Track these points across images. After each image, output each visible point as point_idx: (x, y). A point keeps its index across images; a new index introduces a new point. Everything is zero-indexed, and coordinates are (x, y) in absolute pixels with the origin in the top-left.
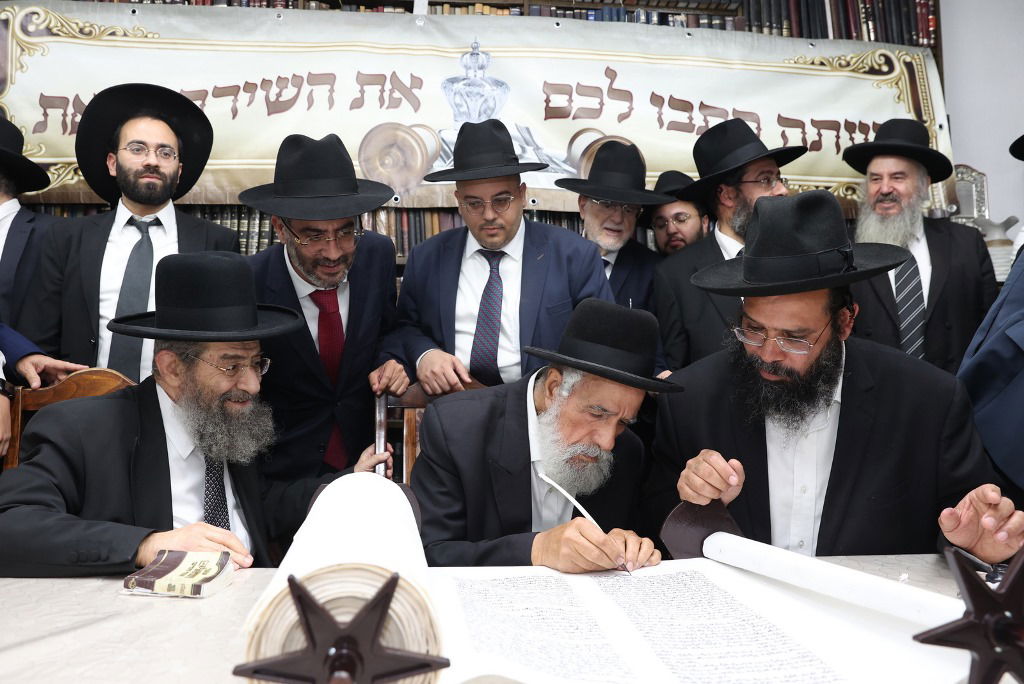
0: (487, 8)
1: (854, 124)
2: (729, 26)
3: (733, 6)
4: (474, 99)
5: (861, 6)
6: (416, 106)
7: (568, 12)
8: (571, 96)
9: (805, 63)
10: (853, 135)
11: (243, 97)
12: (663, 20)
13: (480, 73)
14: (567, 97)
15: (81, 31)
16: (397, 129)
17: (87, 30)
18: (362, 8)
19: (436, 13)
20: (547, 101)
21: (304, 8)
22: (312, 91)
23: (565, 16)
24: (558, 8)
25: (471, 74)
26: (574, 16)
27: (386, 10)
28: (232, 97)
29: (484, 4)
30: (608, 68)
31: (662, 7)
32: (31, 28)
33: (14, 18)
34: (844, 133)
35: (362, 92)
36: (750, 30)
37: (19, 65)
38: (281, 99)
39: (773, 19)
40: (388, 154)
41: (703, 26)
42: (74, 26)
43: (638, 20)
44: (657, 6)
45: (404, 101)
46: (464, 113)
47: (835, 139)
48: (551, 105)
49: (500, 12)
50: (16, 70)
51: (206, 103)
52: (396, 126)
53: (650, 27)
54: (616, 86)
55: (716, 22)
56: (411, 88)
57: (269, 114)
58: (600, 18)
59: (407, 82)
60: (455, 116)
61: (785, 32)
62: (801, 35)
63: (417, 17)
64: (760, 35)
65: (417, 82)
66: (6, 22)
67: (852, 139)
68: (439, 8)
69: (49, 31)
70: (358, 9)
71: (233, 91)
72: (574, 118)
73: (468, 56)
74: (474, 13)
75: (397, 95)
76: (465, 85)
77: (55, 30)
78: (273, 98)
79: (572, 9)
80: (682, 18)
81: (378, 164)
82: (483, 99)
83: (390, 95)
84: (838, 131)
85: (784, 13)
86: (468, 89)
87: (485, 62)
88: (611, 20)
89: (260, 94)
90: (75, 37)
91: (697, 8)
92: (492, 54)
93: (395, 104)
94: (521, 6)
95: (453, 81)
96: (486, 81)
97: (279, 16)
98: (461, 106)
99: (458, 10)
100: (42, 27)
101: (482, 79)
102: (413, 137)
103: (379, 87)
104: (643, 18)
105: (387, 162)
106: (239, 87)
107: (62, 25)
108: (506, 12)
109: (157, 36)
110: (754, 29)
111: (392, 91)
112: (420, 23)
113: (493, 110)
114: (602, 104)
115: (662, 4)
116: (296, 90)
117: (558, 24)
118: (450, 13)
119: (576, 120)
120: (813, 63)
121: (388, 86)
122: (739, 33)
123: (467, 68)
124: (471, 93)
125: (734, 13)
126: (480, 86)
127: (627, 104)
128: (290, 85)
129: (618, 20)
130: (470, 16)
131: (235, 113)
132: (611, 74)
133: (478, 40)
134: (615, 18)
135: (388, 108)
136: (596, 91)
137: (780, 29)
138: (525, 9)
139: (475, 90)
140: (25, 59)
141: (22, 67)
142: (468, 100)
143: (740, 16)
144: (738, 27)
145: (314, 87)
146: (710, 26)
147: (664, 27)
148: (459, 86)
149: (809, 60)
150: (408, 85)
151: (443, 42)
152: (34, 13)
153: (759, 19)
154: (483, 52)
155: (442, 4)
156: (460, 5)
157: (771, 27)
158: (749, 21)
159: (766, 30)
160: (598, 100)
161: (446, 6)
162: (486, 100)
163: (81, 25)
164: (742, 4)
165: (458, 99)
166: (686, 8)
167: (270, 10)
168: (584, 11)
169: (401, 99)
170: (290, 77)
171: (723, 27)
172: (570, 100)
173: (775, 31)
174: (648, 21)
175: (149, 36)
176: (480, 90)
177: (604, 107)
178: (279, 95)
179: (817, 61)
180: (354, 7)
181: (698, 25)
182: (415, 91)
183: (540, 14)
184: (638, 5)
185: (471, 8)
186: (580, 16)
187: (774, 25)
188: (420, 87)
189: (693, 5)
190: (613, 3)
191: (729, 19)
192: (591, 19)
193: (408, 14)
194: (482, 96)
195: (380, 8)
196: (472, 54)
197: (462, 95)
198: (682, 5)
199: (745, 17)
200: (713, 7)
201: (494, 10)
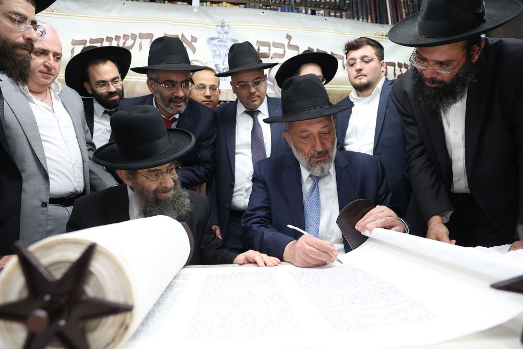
0: (228, 4)
1: (401, 64)
2: (344, 17)
3: (345, 8)
4: (222, 48)
5: (403, 10)
6: (194, 51)
7: (268, 7)
8: (270, 47)
9: (379, 35)
10: (402, 69)
12: (313, 13)
13: (225, 36)
14: (268, 48)
18: (166, 2)
19: (203, 5)
20: (259, 49)
22: (141, 42)
23: (266, 9)
24: (263, 5)
25: (221, 36)
26: (271, 9)
27: (178, 3)
29: (227, 2)
30: (287, 35)
31: (312, 7)
34: (397, 68)
36: (354, 19)
39: (364, 15)
41: (332, 16)
43: (302, 12)
44: (310, 7)
46: (218, 55)
47: (393, 71)
49: (235, 6)
53: (307, 15)
54: (291, 43)
55: (338, 14)
56: (192, 42)
58: (283, 10)
59: (190, 39)
60: (213, 56)
61: (369, 21)
62: (377, 22)
63: (194, 7)
64: (358, 21)
65: (194, 39)
67: (401, 71)
68: (205, 4)
70: (164, 2)
71: (100, 41)
72: (271, 58)
73: (220, 27)
74: (222, 6)
76: (218, 41)
79: (270, 6)
80: (322, 12)
84: (395, 67)
85: (369, 12)
86: (219, 43)
87: (228, 30)
88: (289, 12)
89: (114, 42)
91: (329, 8)
92: (231, 26)
94: (245, 4)
95: (212, 39)
96: (228, 40)
97: (124, 4)
98: (216, 51)
99: (214, 5)
101: (226, 39)
104: (304, 11)
106: (103, 39)
108: (238, 7)
109: (58, 11)
110: (355, 19)
112: (195, 10)
114: (285, 52)
115: (313, 6)
116: (133, 41)
117: (263, 13)
118: (210, 6)
120: (383, 35)
122: (349, 20)
123: (219, 33)
124: (221, 45)
125: (346, 11)
126: (226, 42)
127: (296, 52)
128: (130, 39)
129: (292, 12)
130: (220, 8)
132: (289, 37)
133: (224, 20)
134: (291, 11)
136: (282, 46)
137: (367, 19)
138: (247, 5)
139: (223, 44)
142: (220, 49)
143: (348, 12)
144: (348, 17)
145: (143, 40)
146: (335, 16)
147: (314, 16)
148: (215, 42)
149: (381, 34)
151: (207, 20)
153: (357, 14)
154: (227, 25)
155: (206, 2)
156: (215, 3)
157: (363, 18)
158: (353, 15)
159: (361, 19)
160: (283, 50)
161: (208, 3)
164: (349, 7)
165: (215, 48)
166: (324, 8)
168: (276, 7)
170: (130, 35)
171: (341, 17)
172: (270, 50)
173: (365, 20)
174: (306, 13)
175: (55, 11)
176: (226, 44)
178: (124, 43)
179: (384, 35)
180: (162, 1)
181: (330, 16)
182: (193, 43)
183: (255, 7)
184: (301, 5)
185: (220, 4)
186: (274, 9)
187: (365, 17)
188: (196, 42)
189: (327, 7)
190: (289, 4)
191: (344, 13)
192: (279, 10)
193: (189, 6)
194: (227, 47)
195: (175, 2)
196: (221, 26)
197: (216, 46)
198: (322, 6)
199: (351, 13)
200: (336, 8)
201: (232, 5)
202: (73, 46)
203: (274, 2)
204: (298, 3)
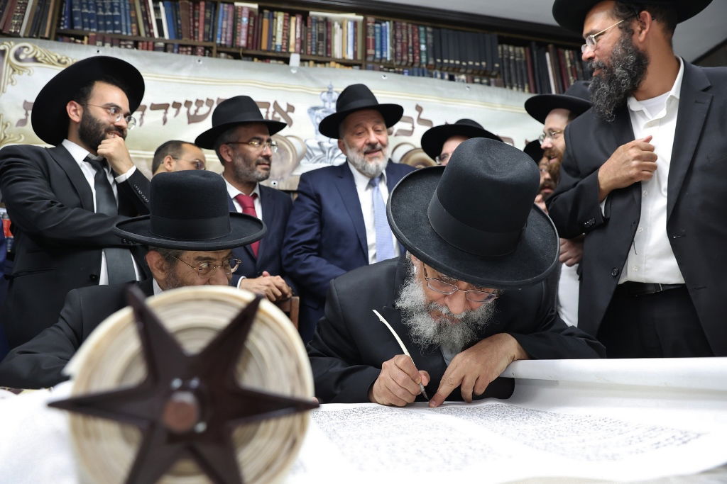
0: (338, 65)
2: (492, 84)
3: (494, 73)
5: (571, 78)
6: (290, 122)
7: (391, 70)
11: (172, 111)
12: (452, 78)
15: (59, 61)
17: (63, 61)
18: (256, 60)
19: (304, 66)
21: (216, 57)
23: (389, 72)
24: (385, 67)
25: (327, 105)
26: (395, 72)
27: (271, 62)
28: (164, 111)
29: (337, 63)
30: (417, 105)
31: (450, 71)
32: (22, 57)
33: (10, 49)
36: (505, 87)
37: (10, 80)
38: (198, 114)
39: (519, 82)
41: (477, 83)
42: (54, 57)
43: (436, 77)
44: (447, 70)
49: (346, 67)
50: (8, 83)
51: (145, 113)
53: (443, 82)
54: (422, 116)
55: (485, 81)
56: (288, 111)
57: (189, 123)
58: (411, 74)
59: (284, 108)
61: (526, 90)
63: (292, 67)
64: (511, 90)
65: (291, 108)
66: (3, 52)
68: (306, 63)
69: (35, 60)
70: (253, 60)
71: (165, 107)
72: (396, 135)
73: (325, 94)
74: (329, 67)
75: (277, 116)
76: (323, 112)
77: (39, 59)
78: (192, 112)
79: (394, 68)
80: (463, 77)
83: (273, 116)
85: (525, 79)
88: (419, 75)
89: (183, 110)
90: (53, 64)
91: (472, 73)
94: (360, 65)
95: (315, 108)
97: (199, 61)
99: (319, 65)
100: (30, 56)
102: (287, 144)
103: (265, 110)
104: (439, 76)
106: (169, 105)
107: (46, 57)
108: (350, 68)
110: (508, 87)
111: (274, 113)
112: (294, 71)
114: (413, 127)
115: (450, 69)
116: (209, 109)
117: (385, 76)
118: (314, 66)
119: (397, 137)
121: (271, 109)
122: (499, 88)
123: (325, 101)
125: (495, 77)
128: (205, 105)
129: (423, 76)
130: (327, 69)
131: (165, 121)
132: (419, 109)
133: (333, 84)
134: (421, 74)
136: (409, 119)
137: (524, 88)
138: (363, 66)
140: (16, 76)
141: (12, 82)
143: (498, 79)
144: (497, 85)
146: (481, 83)
147: (452, 83)
148: (319, 113)
150: (285, 110)
151: (309, 84)
152: (24, 47)
153: (510, 81)
154: (335, 92)
155: (308, 61)
156: (321, 62)
157: (518, 87)
158: (504, 82)
159: (515, 88)
160: (411, 125)
161: (312, 63)
163: (59, 57)
164: (499, 72)
166: (465, 73)
167: (193, 57)
168: (401, 70)
170: (205, 100)
171: (489, 84)
173: (520, 90)
174: (442, 78)
177: (415, 130)
178: (196, 111)
180: (250, 58)
181: (473, 82)
182: (290, 114)
183: (373, 69)
184: (435, 69)
185: (327, 64)
186: (399, 72)
187: (520, 86)
188: (293, 112)
189: (469, 71)
190: (419, 67)
191: (492, 80)
192: (406, 74)
193: (286, 66)
195: (268, 60)
196: (328, 92)
198: (462, 70)
199: (501, 79)
200: (482, 73)
201: (343, 66)
203: (398, 63)
204: (431, 65)
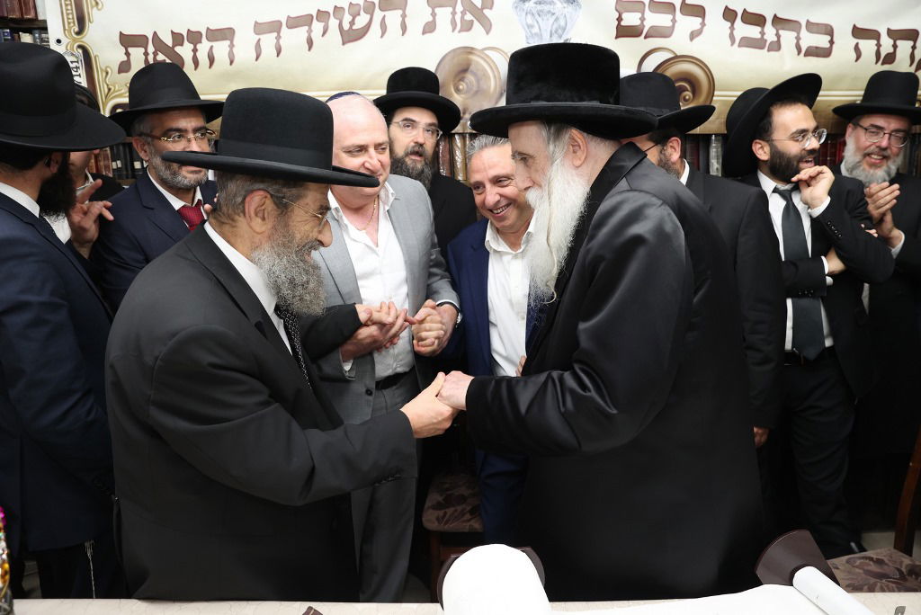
4: (545, 18)
6: (487, 26)
8: (643, 14)
11: (317, 26)
14: (639, 15)
16: (471, 53)
20: (620, 19)
22: (384, 16)
28: (307, 28)
35: (434, 14)
37: (94, 3)
38: (354, 27)
40: (462, 79)
45: (476, 24)
46: (536, 34)
47: (911, 50)
48: (623, 23)
50: (92, 8)
51: (281, 34)
52: (469, 50)
56: (483, 8)
57: (344, 44)
59: (479, 3)
65: (488, 4)
71: (306, 21)
72: (645, 37)
75: (469, 17)
76: (536, 5)
78: (346, 26)
81: (453, 90)
82: (554, 17)
83: (462, 18)
86: (539, 7)
89: (333, 23)
93: (467, 27)
95: (524, 0)
102: (486, 61)
103: (451, 9)
105: (461, 87)
106: (312, 16)
111: (463, 13)
113: (564, 29)
114: (674, 21)
116: (368, 17)
119: (649, 40)
121: (459, 8)
124: (541, 11)
126: (551, 5)
127: (699, 20)
128: (362, 12)
131: (310, 43)
135: (459, 32)
136: (668, 7)
139: (546, 9)
141: (97, 4)
142: (539, 19)
145: (386, 13)
148: (530, 6)
150: (479, 6)
160: (671, 17)
162: (557, 19)
165: (530, 20)
169: (472, 21)
170: (362, 4)
172: (643, 18)
176: (551, 9)
177: (676, 25)
178: (352, 23)
182: (486, 12)
188: (491, 9)
194: (554, 14)
197: (533, 15)
202: (257, 37)
